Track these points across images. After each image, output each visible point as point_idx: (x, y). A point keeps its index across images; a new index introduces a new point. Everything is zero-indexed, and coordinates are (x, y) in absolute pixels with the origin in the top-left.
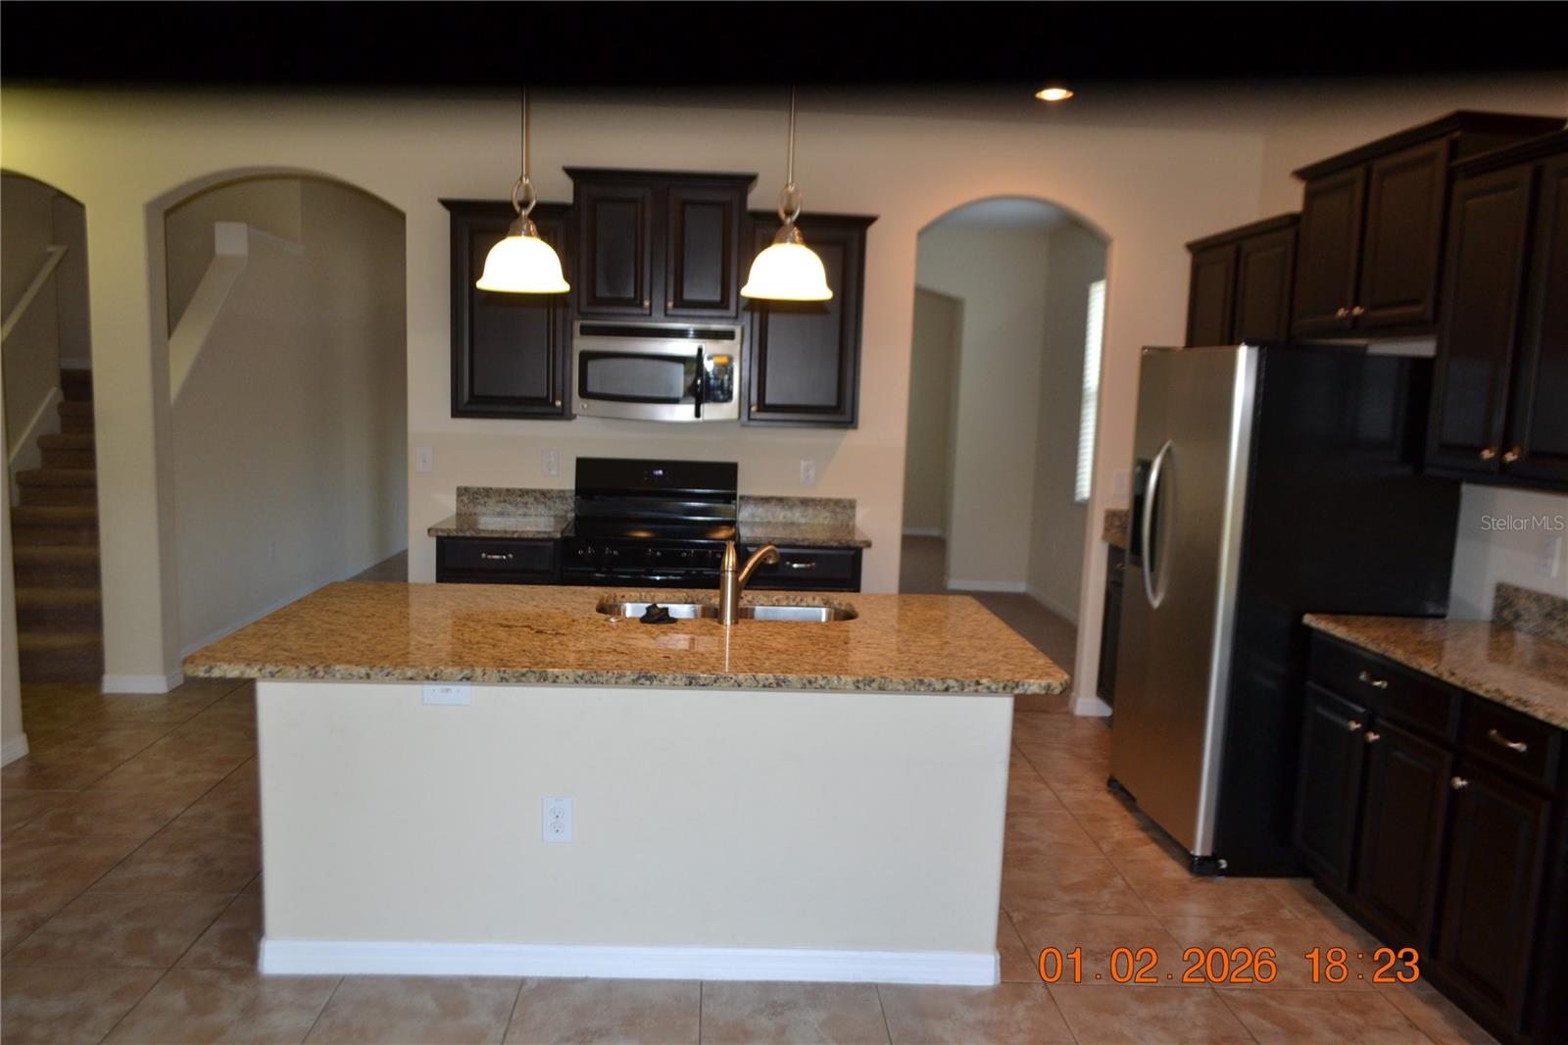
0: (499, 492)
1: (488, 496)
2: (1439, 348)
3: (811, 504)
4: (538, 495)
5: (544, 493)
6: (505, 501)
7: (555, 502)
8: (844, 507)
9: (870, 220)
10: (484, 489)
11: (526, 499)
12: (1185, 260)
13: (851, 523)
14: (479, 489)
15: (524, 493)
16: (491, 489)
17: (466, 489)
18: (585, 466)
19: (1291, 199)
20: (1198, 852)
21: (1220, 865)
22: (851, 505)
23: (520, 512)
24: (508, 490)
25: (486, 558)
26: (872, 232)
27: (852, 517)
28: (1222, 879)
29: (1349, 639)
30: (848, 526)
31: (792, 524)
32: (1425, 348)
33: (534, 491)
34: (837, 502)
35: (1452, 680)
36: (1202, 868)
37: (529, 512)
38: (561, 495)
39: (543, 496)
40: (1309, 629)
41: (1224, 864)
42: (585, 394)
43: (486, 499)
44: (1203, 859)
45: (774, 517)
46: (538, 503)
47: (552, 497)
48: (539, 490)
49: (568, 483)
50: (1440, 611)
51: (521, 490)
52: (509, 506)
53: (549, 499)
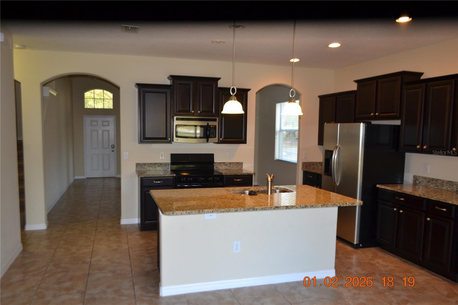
0: (148, 164)
1: (145, 165)
2: (402, 123)
3: (232, 164)
4: (159, 165)
5: (160, 164)
6: (150, 167)
7: (164, 166)
8: (240, 164)
9: (249, 90)
10: (144, 163)
11: (156, 166)
12: (318, 100)
13: (242, 169)
14: (142, 163)
15: (155, 164)
16: (146, 163)
17: (139, 163)
18: (173, 156)
19: (354, 87)
20: (355, 243)
21: (360, 245)
22: (241, 164)
23: (154, 169)
24: (151, 163)
25: (155, 182)
26: (249, 93)
27: (242, 167)
28: (361, 249)
29: (391, 190)
30: (241, 169)
31: (227, 169)
32: (398, 122)
33: (158, 163)
34: (238, 163)
35: (424, 197)
36: (357, 247)
37: (157, 169)
38: (166, 164)
39: (160, 165)
40: (378, 188)
41: (361, 245)
42: (177, 136)
43: (144, 166)
44: (357, 245)
45: (222, 168)
46: (159, 167)
47: (163, 165)
48: (159, 163)
49: (168, 160)
50: (402, 182)
51: (154, 163)
52: (151, 168)
53: (162, 165)
